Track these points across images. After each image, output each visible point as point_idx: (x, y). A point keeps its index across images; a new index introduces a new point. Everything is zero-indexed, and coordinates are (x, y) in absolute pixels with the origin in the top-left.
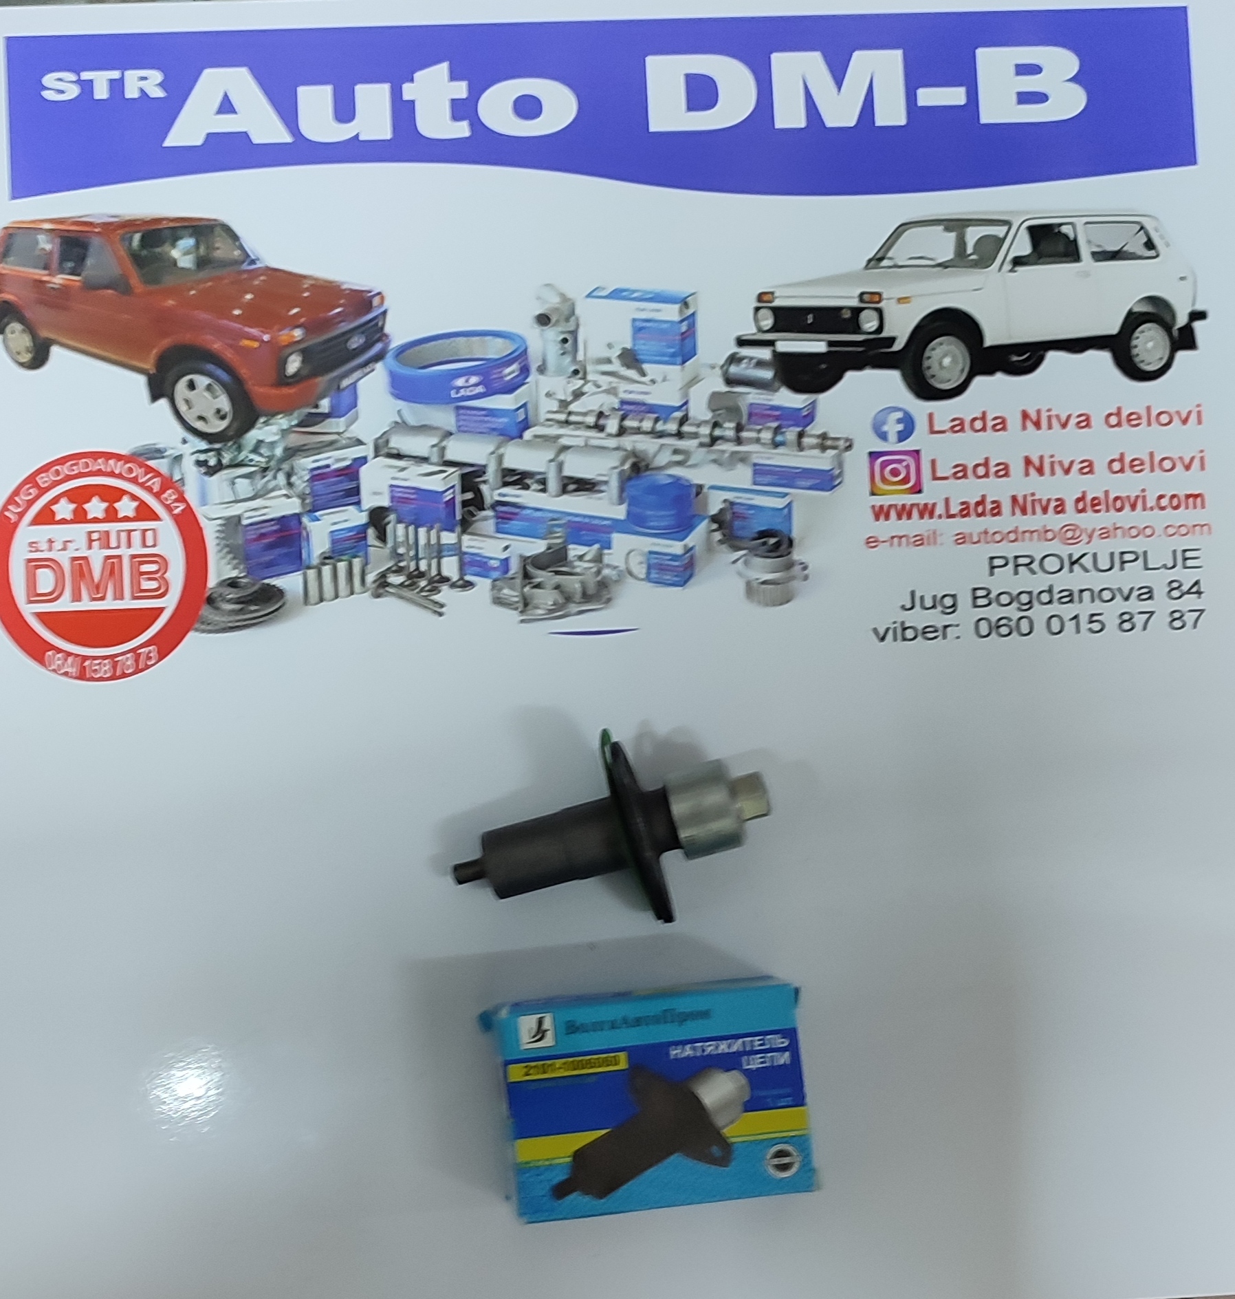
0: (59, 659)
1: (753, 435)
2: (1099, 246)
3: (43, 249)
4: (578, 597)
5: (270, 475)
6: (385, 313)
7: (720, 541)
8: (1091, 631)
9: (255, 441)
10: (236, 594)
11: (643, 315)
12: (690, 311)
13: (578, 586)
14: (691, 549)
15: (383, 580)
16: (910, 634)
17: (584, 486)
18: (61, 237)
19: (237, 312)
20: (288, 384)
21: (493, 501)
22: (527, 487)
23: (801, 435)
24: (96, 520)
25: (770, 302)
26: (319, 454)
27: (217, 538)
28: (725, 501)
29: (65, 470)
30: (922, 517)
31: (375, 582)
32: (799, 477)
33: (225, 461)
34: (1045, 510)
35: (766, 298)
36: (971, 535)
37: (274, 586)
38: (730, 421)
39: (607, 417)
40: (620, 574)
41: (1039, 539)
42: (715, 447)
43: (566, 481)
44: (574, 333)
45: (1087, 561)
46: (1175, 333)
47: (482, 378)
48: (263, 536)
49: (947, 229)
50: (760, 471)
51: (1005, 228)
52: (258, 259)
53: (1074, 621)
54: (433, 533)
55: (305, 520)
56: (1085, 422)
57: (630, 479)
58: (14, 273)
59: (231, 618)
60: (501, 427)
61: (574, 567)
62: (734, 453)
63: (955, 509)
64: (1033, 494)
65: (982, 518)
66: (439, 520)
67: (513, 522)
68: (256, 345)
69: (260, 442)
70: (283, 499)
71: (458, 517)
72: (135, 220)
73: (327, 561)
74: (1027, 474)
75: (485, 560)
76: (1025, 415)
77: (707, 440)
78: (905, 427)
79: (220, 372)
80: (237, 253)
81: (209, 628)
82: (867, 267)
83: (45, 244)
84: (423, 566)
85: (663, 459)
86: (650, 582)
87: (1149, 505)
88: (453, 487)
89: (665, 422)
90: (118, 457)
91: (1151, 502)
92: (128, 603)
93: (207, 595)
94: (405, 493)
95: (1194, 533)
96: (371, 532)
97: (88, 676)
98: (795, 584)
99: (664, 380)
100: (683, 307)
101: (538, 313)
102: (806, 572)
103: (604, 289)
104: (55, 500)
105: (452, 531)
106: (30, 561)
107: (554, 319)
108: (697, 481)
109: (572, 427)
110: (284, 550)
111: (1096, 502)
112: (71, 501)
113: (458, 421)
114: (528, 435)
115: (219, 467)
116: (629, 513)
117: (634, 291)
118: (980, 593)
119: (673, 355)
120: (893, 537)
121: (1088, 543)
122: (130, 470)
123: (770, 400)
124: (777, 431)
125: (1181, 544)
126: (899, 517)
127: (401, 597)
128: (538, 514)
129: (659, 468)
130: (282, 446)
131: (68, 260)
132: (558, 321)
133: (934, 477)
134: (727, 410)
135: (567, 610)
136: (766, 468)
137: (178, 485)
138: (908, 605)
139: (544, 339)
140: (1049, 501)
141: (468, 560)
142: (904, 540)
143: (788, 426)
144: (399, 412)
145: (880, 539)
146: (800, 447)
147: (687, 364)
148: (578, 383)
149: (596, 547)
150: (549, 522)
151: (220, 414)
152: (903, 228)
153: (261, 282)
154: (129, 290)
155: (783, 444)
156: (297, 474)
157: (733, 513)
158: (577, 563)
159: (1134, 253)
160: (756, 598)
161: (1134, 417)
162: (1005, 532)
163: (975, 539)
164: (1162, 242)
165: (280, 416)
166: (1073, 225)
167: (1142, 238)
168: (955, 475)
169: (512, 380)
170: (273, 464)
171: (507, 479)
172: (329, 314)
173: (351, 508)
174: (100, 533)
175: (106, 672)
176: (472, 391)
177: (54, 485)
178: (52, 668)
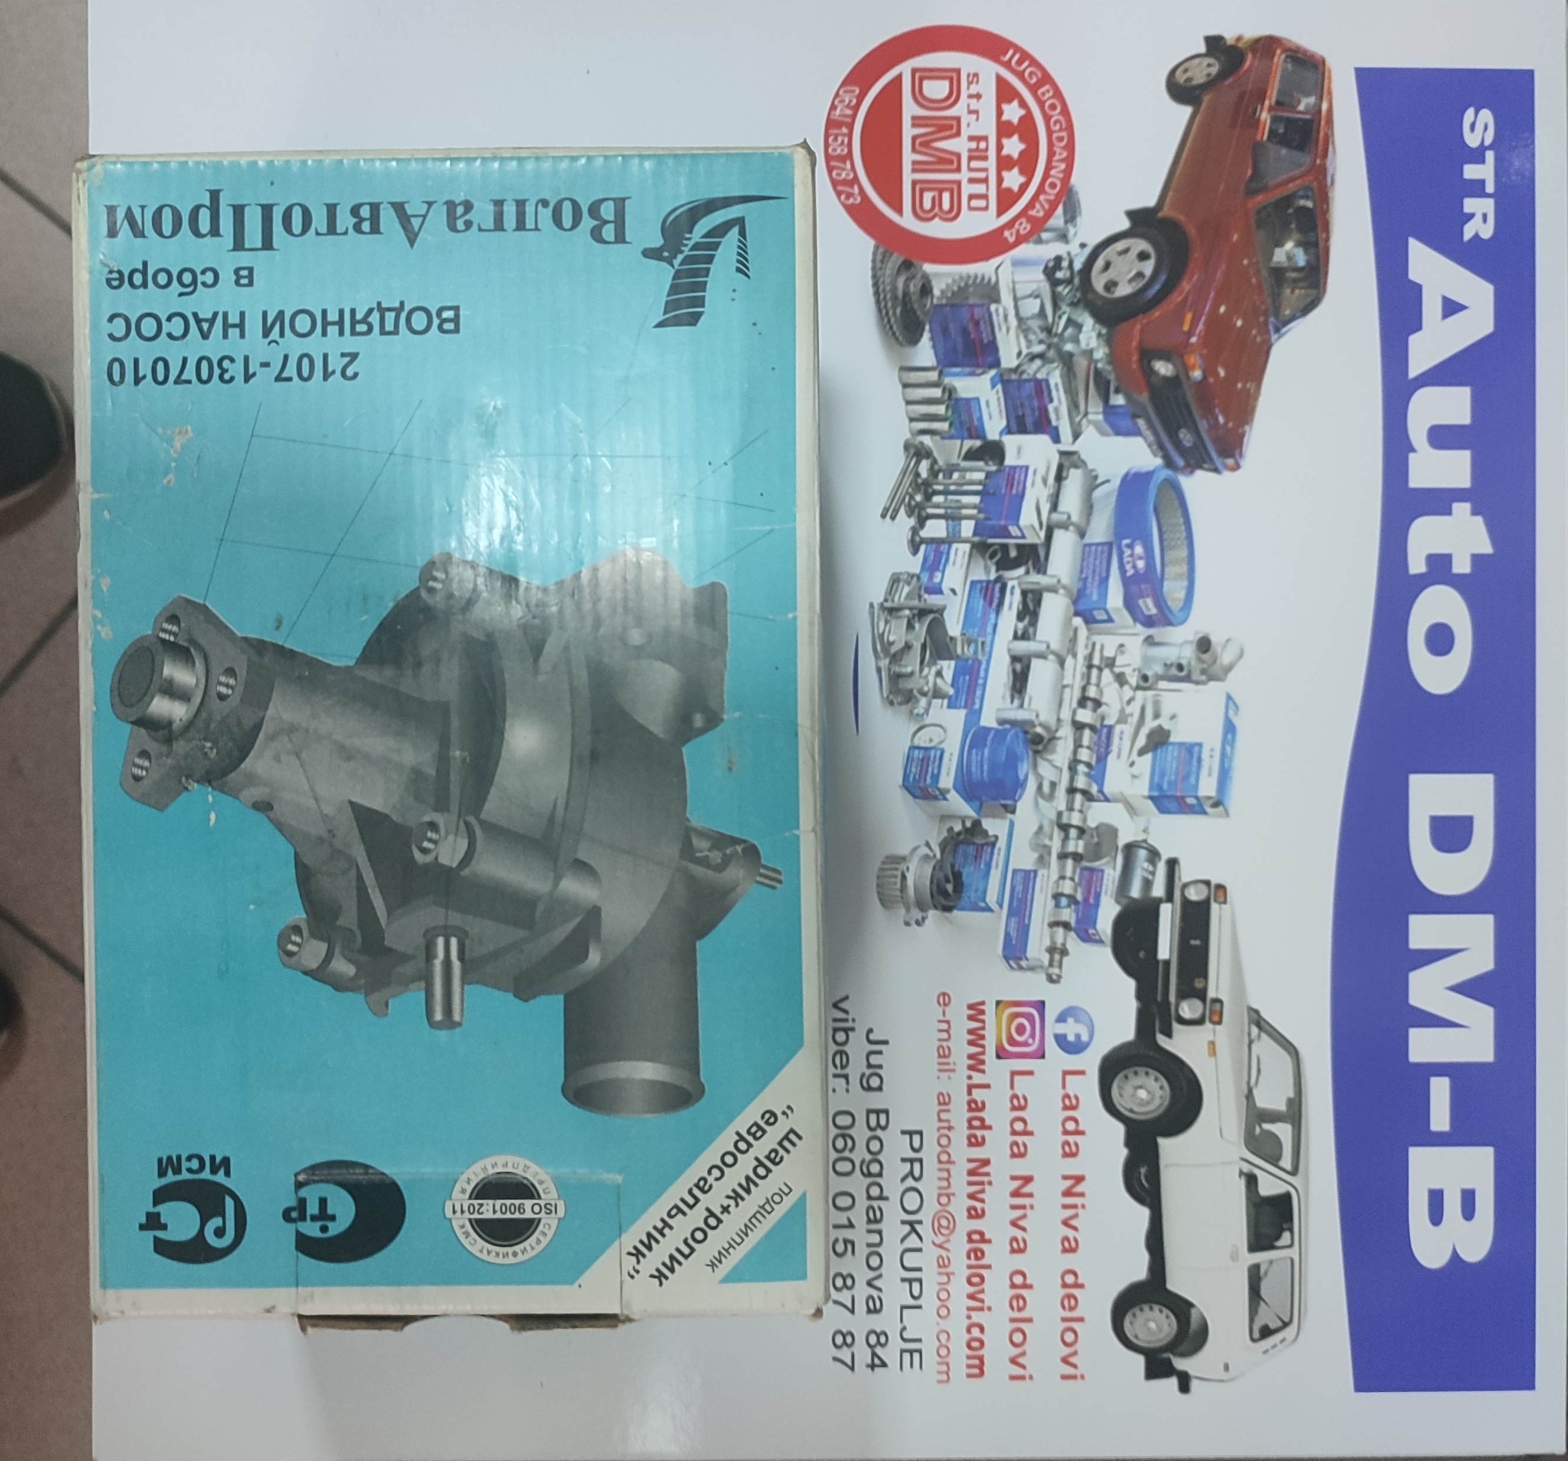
0: (850, 101)
1: (1069, 873)
2: (1266, 1273)
3: (1299, 102)
4: (897, 669)
5: (1043, 336)
6: (1216, 470)
7: (951, 829)
8: (836, 1241)
9: (1080, 320)
10: (914, 293)
11: (1205, 755)
12: (1209, 810)
13: (909, 669)
14: (945, 799)
15: (923, 452)
16: (841, 1037)
17: (1019, 682)
18: (1311, 121)
19: (1222, 309)
20: (1141, 361)
21: (1006, 579)
22: (1020, 617)
23: (1066, 926)
24: (1000, 147)
25: (1215, 901)
26: (1065, 392)
27: (976, 277)
28: (997, 837)
29: (1056, 115)
30: (971, 1057)
31: (922, 443)
32: (1019, 923)
33: (1060, 289)
34: (972, 1196)
35: (1220, 893)
36: (948, 1111)
37: (921, 335)
38: (1086, 846)
39: (1095, 710)
40: (920, 715)
41: (940, 1188)
42: (1056, 830)
43: (1025, 661)
44: (1187, 679)
45: (913, 1241)
46: (1165, 1355)
47: (1142, 572)
48: (977, 324)
49: (1290, 1102)
50: (1028, 877)
51: (1289, 1167)
52: (1280, 337)
53: (846, 1222)
54: (973, 512)
55: (993, 372)
56: (1070, 1247)
57: (1026, 733)
58: (1274, 67)
59: (888, 288)
60: (1088, 592)
61: (930, 665)
62: (1048, 849)
63: (977, 1094)
64: (990, 1183)
65: (966, 1124)
66: (987, 519)
67: (982, 602)
68: (1186, 328)
69: (1079, 327)
70: (1016, 351)
71: (991, 541)
72: (1328, 203)
73: (946, 395)
74: (1014, 1178)
75: (941, 567)
76: (1079, 1179)
77: (1065, 820)
78: (1069, 1043)
79: (1157, 287)
80: (1287, 312)
81: (879, 265)
82: (1251, 1008)
83: (1306, 103)
84: (938, 499)
85: (1046, 770)
86: (910, 748)
87: (973, 1314)
88: (1023, 537)
89: (1088, 775)
91: (977, 1317)
92: (908, 177)
93: (915, 262)
94: (1019, 483)
95: (939, 1363)
96: (978, 443)
97: (831, 131)
98: (903, 911)
99: (1134, 777)
100: (1211, 802)
101: (1214, 639)
102: (913, 922)
103: (1236, 714)
104: (1023, 104)
105: (975, 534)
106: (958, 71)
107: (1205, 657)
108: (1019, 805)
109: (1085, 670)
110: (960, 347)
111: (979, 1254)
112: (1021, 119)
113: (1098, 544)
114: (1078, 621)
115: (1054, 283)
116: (989, 729)
117: (1232, 748)
118: (883, 1117)
119: (1160, 787)
120: (948, 1022)
121: (934, 1243)
123: (1106, 893)
124: (1072, 899)
125: (929, 1348)
126: (971, 1032)
127: (904, 472)
128: (990, 629)
129: (1035, 766)
130: (1075, 351)
131: (1286, 128)
132: (1202, 661)
133: (1014, 1074)
134: (1098, 844)
135: (882, 655)
136: (1031, 884)
137: (1035, 237)
138: (872, 1037)
139: (1182, 645)
140: (982, 1201)
141: (942, 548)
142: (945, 1035)
143: (1077, 912)
144: (1108, 481)
145: (947, 1009)
146: (1054, 924)
147: (1149, 802)
148: (1133, 680)
149: (951, 691)
150: (980, 640)
151: (1110, 286)
152: (1293, 1052)
153: (1255, 337)
154: (1251, 192)
155: (1057, 905)
156: (1043, 366)
157: (982, 845)
158: (934, 670)
159: (1256, 1312)
160: (886, 866)
161: (1073, 1302)
162: (949, 1150)
163: (943, 1116)
164: (1269, 1347)
165: (1107, 350)
166: (1291, 1246)
167: (1274, 1324)
168: (1015, 1096)
169: (1138, 606)
170: (1056, 340)
171: (1030, 596)
172: (1217, 411)
173: (1004, 423)
174: (987, 149)
175: (835, 150)
176: (1128, 562)
177: (1041, 104)
178: (841, 92)
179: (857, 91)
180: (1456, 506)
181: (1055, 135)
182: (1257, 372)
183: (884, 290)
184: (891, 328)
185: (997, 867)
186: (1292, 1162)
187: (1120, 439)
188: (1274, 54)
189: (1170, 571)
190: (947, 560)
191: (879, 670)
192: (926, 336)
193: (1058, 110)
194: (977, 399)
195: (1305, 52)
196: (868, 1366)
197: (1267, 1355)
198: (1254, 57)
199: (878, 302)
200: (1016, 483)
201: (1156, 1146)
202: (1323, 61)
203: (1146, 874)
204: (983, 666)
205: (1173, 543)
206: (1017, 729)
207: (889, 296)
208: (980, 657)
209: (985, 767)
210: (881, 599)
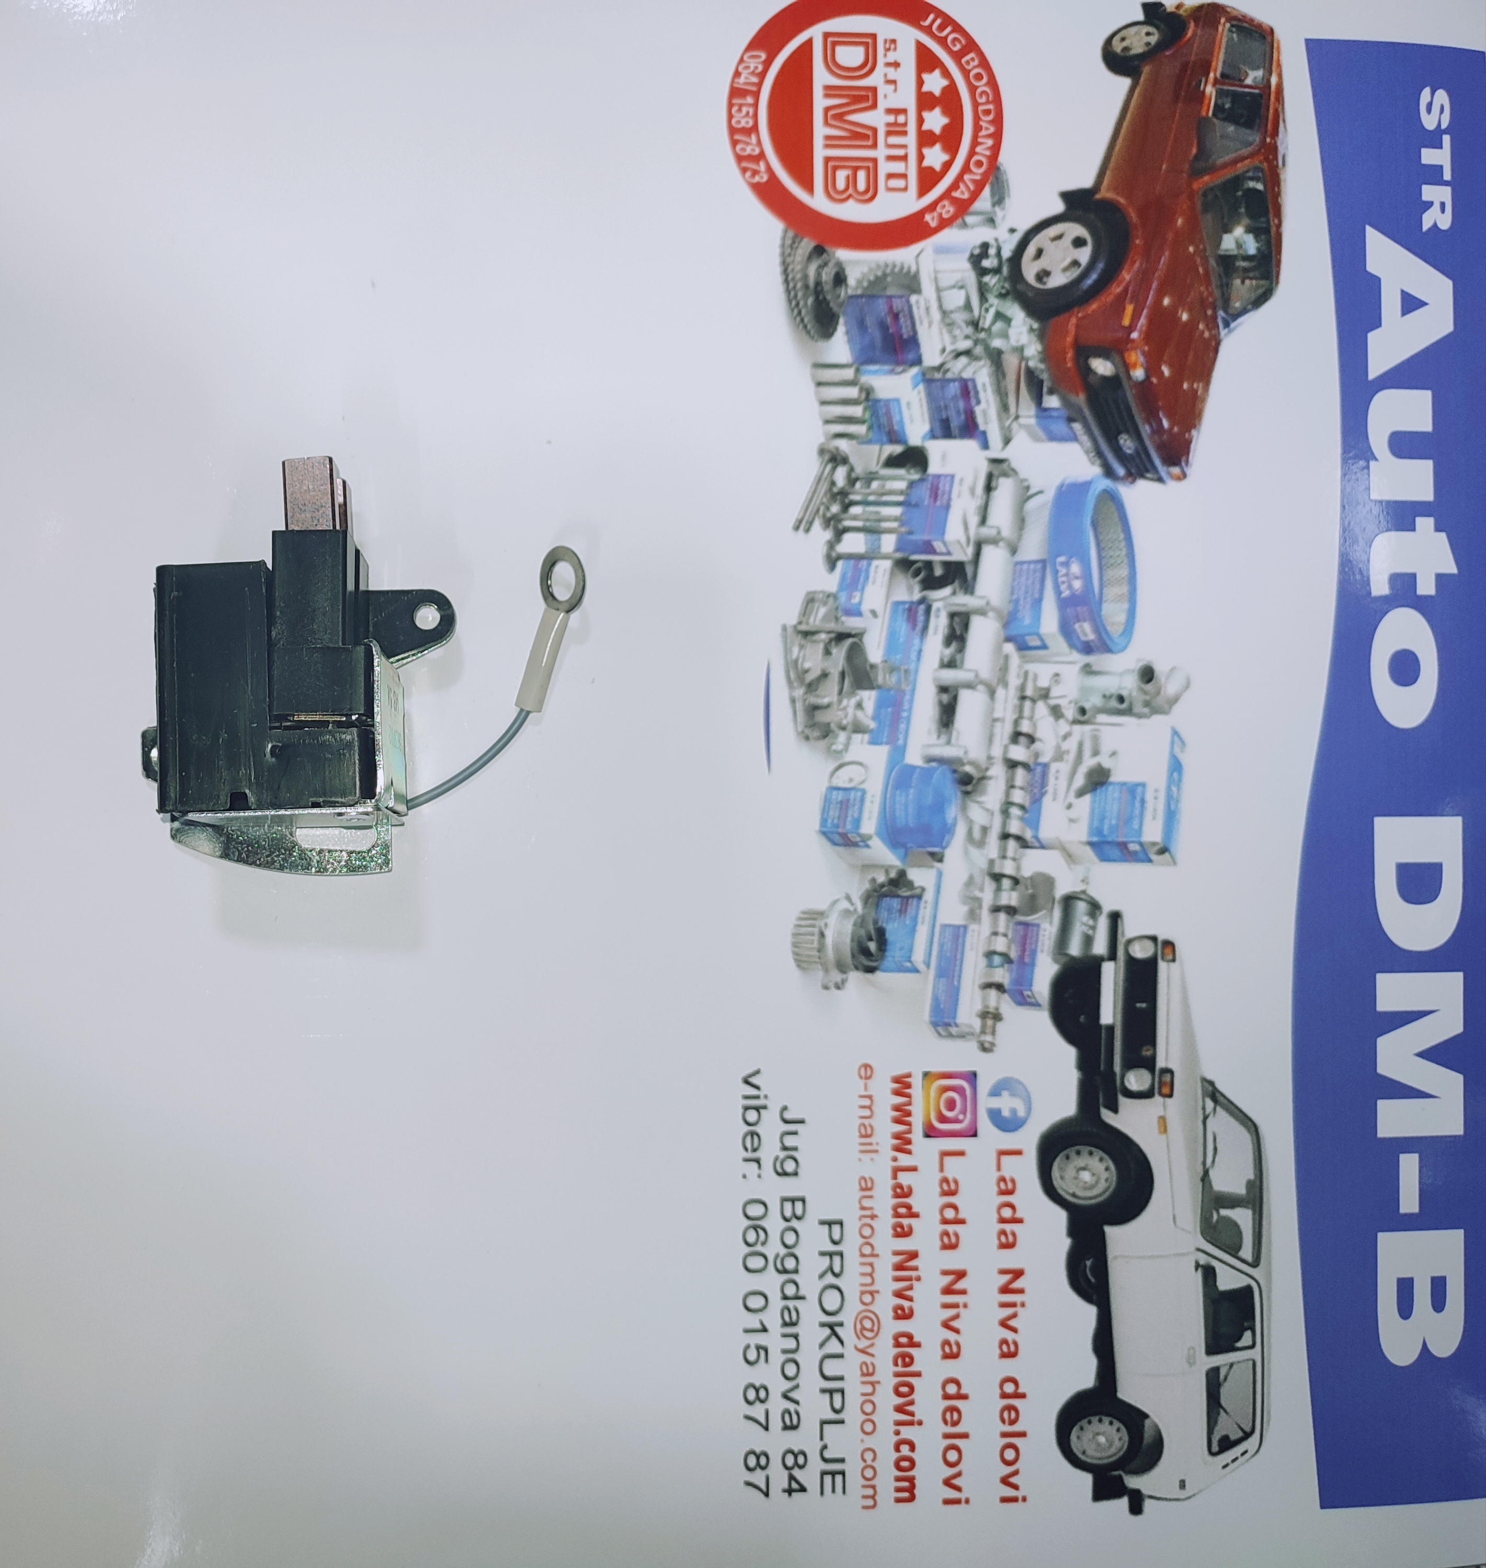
0: (756, 68)
1: (1001, 929)
2: (1225, 1379)
3: (1246, 76)
4: (813, 700)
5: (969, 330)
6: (1160, 480)
7: (873, 880)
8: (748, 1347)
9: (1009, 313)
10: (826, 282)
11: (1149, 797)
12: (1154, 857)
13: (826, 701)
14: (868, 846)
15: (839, 458)
16: (752, 1116)
17: (947, 715)
18: (1260, 96)
19: (1166, 301)
20: (1076, 359)
21: (930, 603)
22: (947, 643)
23: (999, 987)
24: (920, 121)
25: (1163, 959)
26: (994, 392)
27: (894, 266)
28: (923, 889)
29: (982, 86)
30: (897, 1136)
31: (837, 449)
32: (948, 984)
33: (986, 279)
34: (899, 1294)
35: (1168, 950)
36: (871, 1197)
37: (835, 329)
38: (1020, 899)
39: (1028, 747)
40: (839, 753)
41: (862, 1285)
42: (988, 881)
43: (952, 691)
44: (1129, 712)
45: (833, 1347)
46: (1116, 1473)
47: (1077, 593)
48: (896, 316)
49: (1250, 1185)
50: (958, 933)
51: (1249, 1258)
52: (1230, 332)
53: (758, 1326)
54: (894, 525)
55: (915, 370)
56: (1009, 1352)
57: (955, 771)
58: (1219, 36)
59: (799, 276)
60: (1019, 615)
61: (848, 697)
62: (978, 901)
63: (905, 1179)
64: (918, 1279)
65: (891, 1212)
66: (910, 533)
67: (904, 625)
68: (1126, 322)
69: (1008, 321)
70: (939, 347)
71: (914, 557)
72: (1279, 185)
73: (863, 396)
74: (945, 1273)
75: (860, 587)
76: (1018, 1274)
77: (997, 870)
78: (1005, 1118)
79: (1094, 276)
80: (1237, 305)
81: (788, 251)
82: (1204, 1080)
83: (1253, 76)
84: (855, 510)
85: (977, 814)
86: (828, 790)
87: (902, 1428)
88: (949, 553)
89: (1022, 819)
90: (996, 149)
91: (907, 1433)
92: (820, 153)
93: (827, 248)
94: (943, 495)
95: (864, 1486)
96: (898, 449)
97: (735, 101)
98: (821, 974)
99: (1072, 821)
100: (1156, 848)
101: (1160, 669)
102: (831, 985)
103: (1182, 751)
104: (946, 74)
105: (897, 550)
106: (874, 36)
107: (1149, 687)
108: (947, 853)
109: (1017, 702)
110: (878, 342)
111: (907, 1360)
112: (945, 90)
113: (1030, 562)
114: (1009, 648)
115: (982, 272)
116: (914, 768)
117: (1179, 789)
118: (799, 1205)
119: (1100, 832)
120: (870, 1097)
121: (856, 1348)
122: (979, 164)
123: (1042, 951)
124: (1006, 958)
125: (853, 1468)
126: (897, 1108)
127: (819, 480)
128: (913, 656)
129: (964, 809)
130: (1004, 349)
131: (1233, 102)
132: (1145, 692)
133: (945, 1154)
134: (1033, 897)
135: (795, 684)
136: (960, 940)
137: (959, 221)
138: (788, 1116)
139: (1121, 674)
140: (910, 1299)
141: (860, 566)
142: (867, 1113)
143: (1010, 971)
144: (1041, 492)
145: (869, 1082)
146: (988, 986)
147: (1088, 850)
148: (1070, 712)
149: (872, 725)
150: (903, 668)
151: (1043, 275)
152: (1253, 1128)
153: (1203, 332)
154: (1196, 173)
155: (990, 965)
156: (969, 364)
157: (908, 898)
158: (853, 701)
159: (1216, 1422)
160: (804, 923)
161: (1013, 1415)
162: (871, 1241)
163: (866, 1203)
164: (1229, 1461)
165: (1039, 347)
166: (1253, 1346)
167: (1235, 1435)
168: (945, 1180)
169: (1075, 631)
170: (982, 335)
171: (957, 619)
172: (1161, 415)
173: (926, 427)
174: (905, 124)
175: (739, 122)
176: (1063, 582)
177: (966, 73)
178: (745, 58)
179: (763, 56)
180: (1419, 520)
181: (981, 108)
182: (1205, 373)
183: (793, 279)
184: (802, 320)
185: (923, 923)
186: (1253, 1254)
187: (1054, 446)
188: (1219, 22)
189: (1111, 592)
190: (867, 578)
191: (793, 701)
192: (841, 330)
193: (985, 80)
194: (897, 401)
195: (1252, 20)
196: (784, 1491)
197: (1228, 1469)
198: (1196, 26)
199: (788, 291)
200: (940, 492)
201: (1103, 1234)
202: (1272, 31)
203: (1085, 929)
204: (907, 697)
205: (1112, 561)
206: (945, 767)
207: (799, 285)
208: (903, 686)
209: (910, 810)
210: (794, 622)
